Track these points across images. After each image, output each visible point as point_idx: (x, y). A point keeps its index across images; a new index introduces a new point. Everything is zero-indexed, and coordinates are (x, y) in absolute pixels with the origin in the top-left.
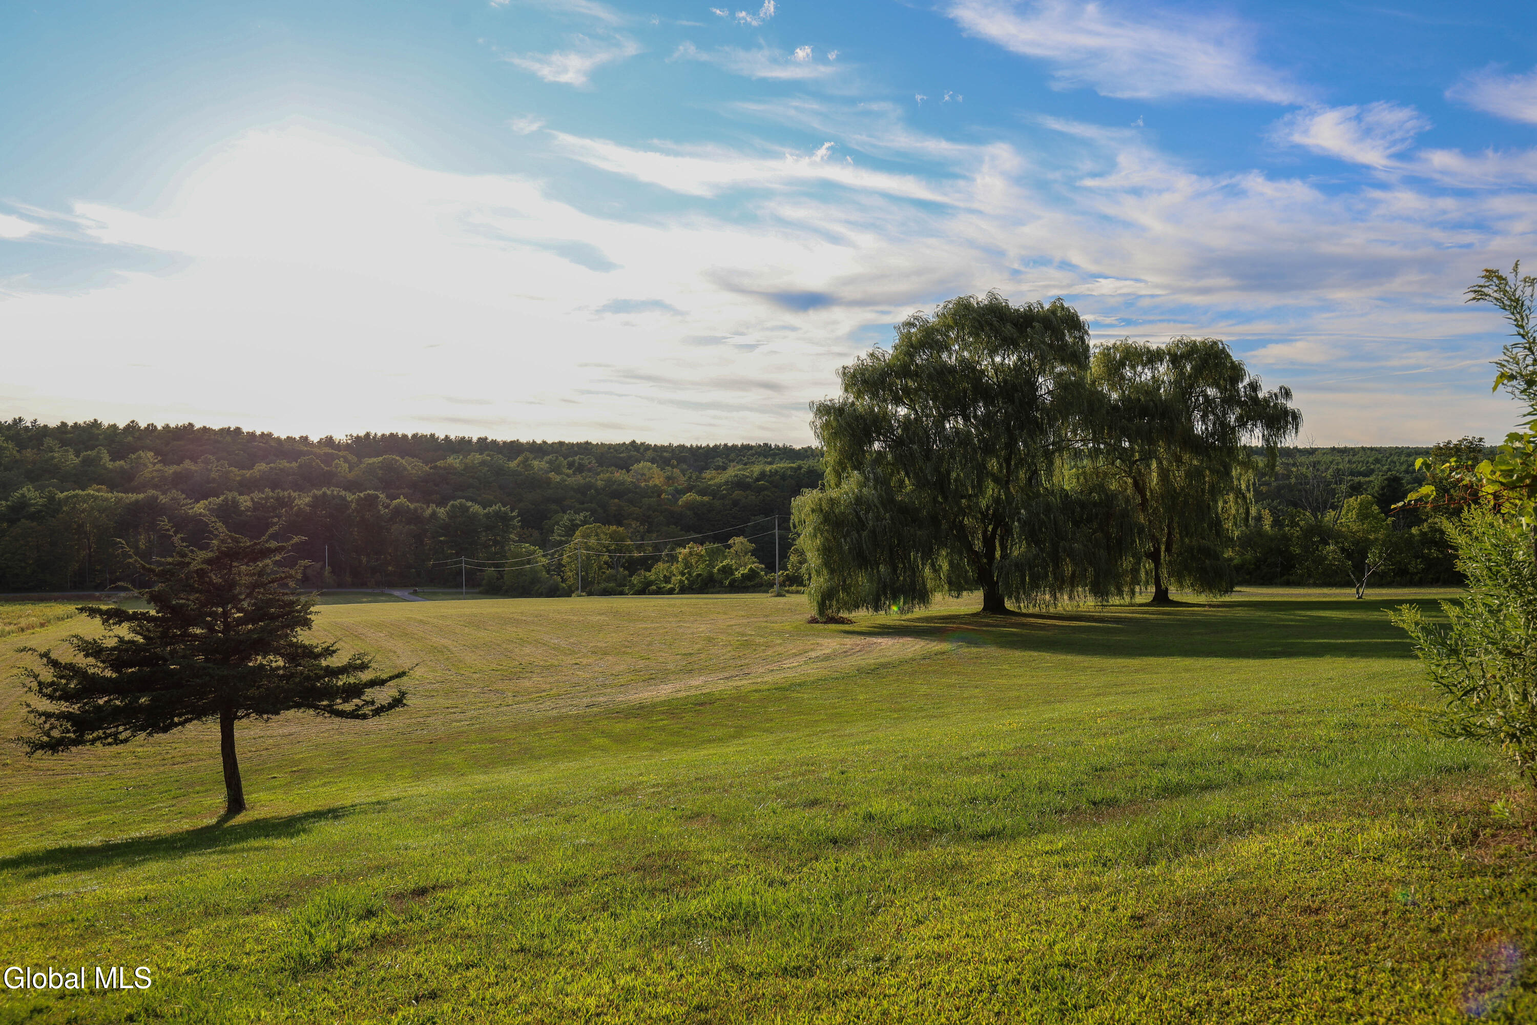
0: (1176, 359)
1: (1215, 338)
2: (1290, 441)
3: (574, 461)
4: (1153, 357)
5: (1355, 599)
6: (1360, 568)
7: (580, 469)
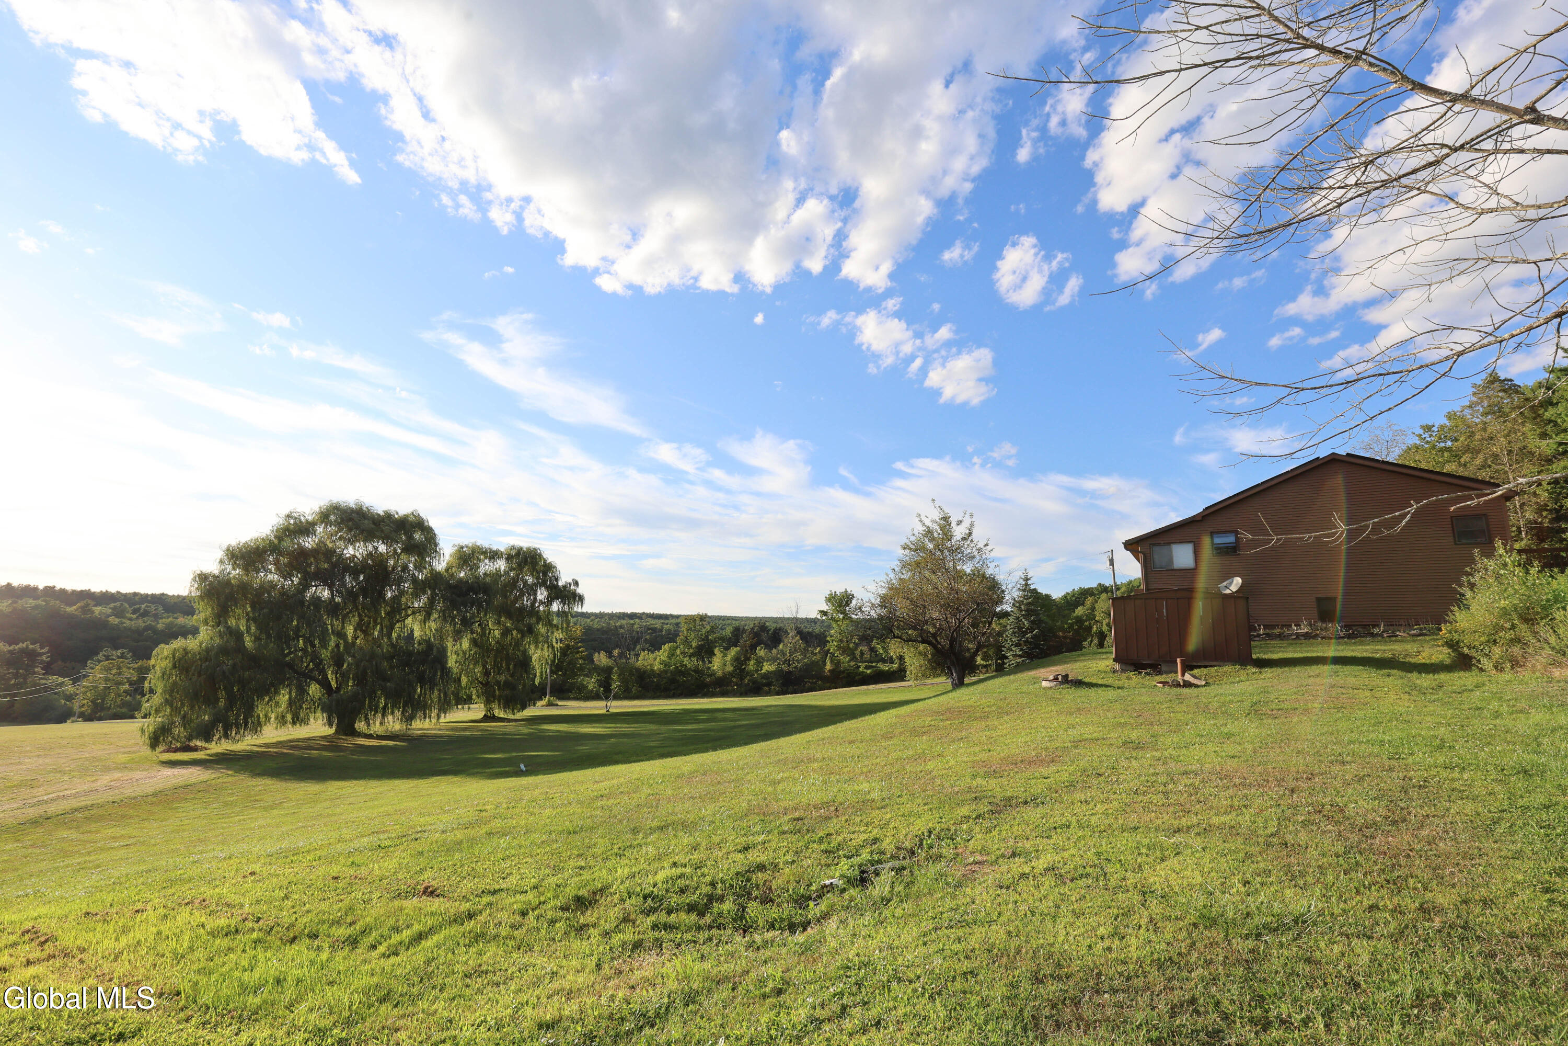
0: (509, 558)
1: (537, 546)
2: (577, 609)
3: (140, 608)
4: (494, 555)
5: (604, 711)
6: (608, 689)
7: (145, 614)
